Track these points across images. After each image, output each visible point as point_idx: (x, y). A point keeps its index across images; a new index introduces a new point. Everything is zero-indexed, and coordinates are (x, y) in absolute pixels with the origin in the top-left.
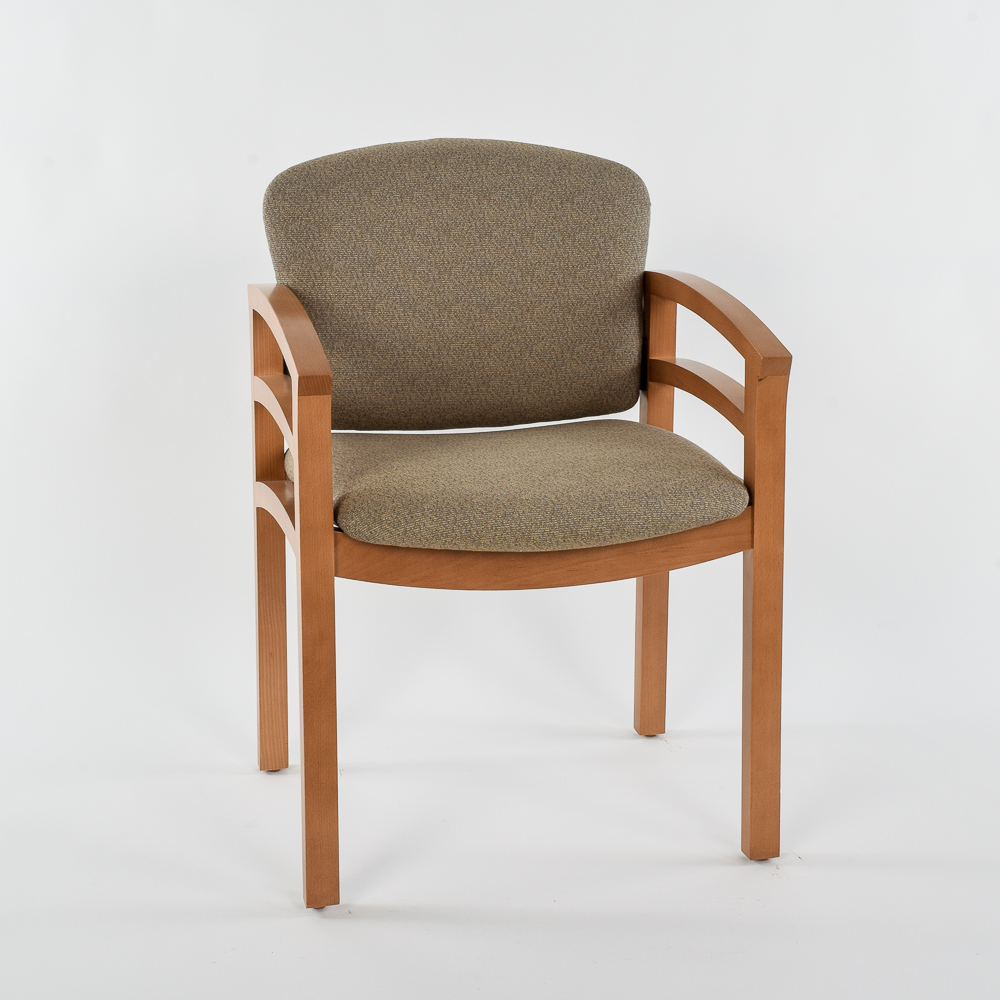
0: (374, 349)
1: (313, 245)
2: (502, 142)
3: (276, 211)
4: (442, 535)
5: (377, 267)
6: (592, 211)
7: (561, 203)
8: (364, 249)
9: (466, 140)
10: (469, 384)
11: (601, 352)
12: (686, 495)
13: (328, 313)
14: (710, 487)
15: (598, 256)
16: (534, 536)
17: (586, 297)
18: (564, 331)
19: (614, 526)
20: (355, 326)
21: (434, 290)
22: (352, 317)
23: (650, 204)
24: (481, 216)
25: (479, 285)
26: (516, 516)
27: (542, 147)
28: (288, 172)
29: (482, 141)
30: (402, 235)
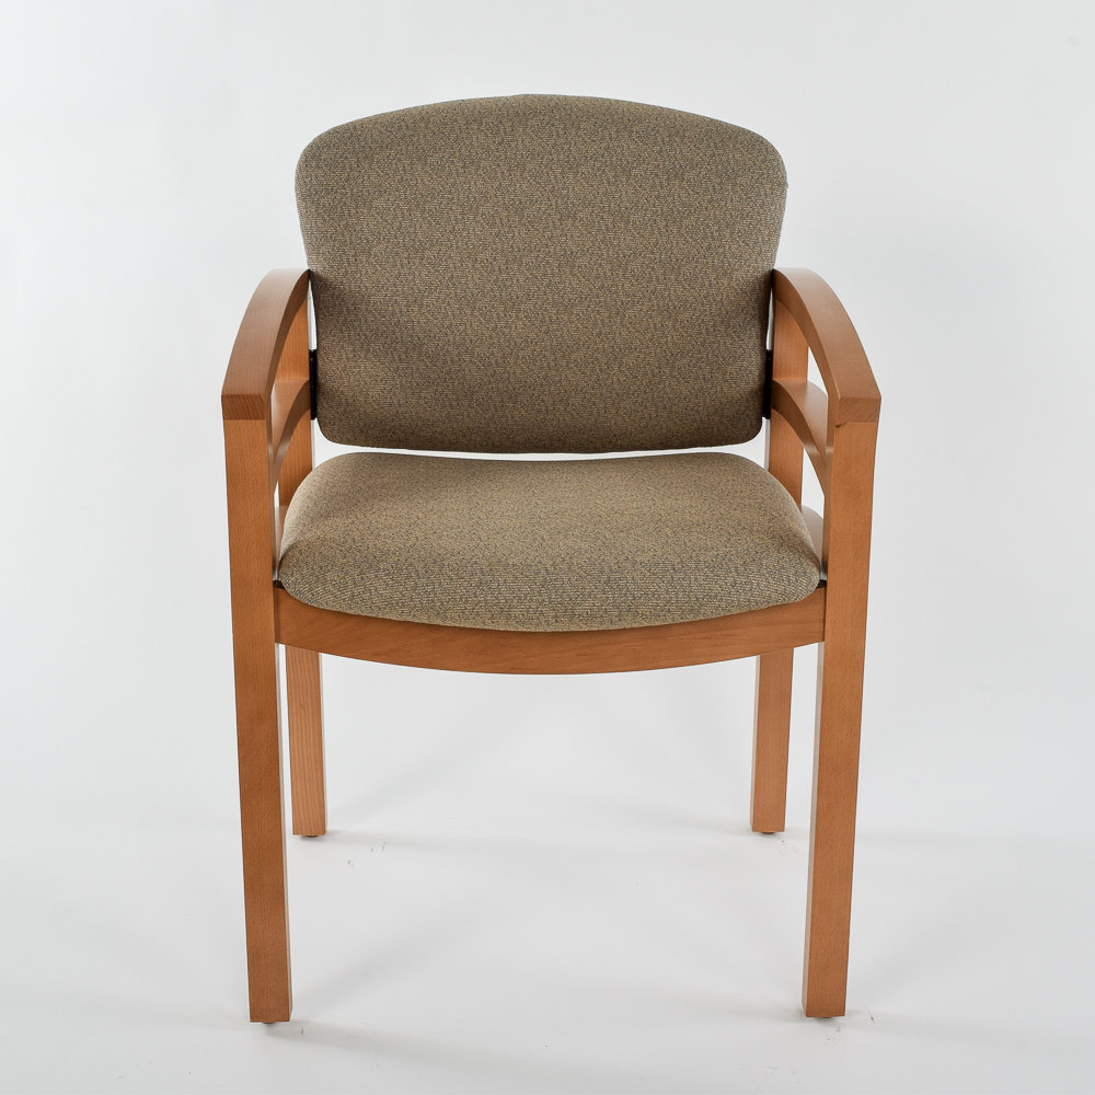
0: (420, 354)
1: (347, 223)
2: (603, 100)
3: (307, 180)
4: (397, 603)
5: (427, 253)
6: (706, 190)
7: (668, 179)
8: (411, 231)
9: (558, 97)
10: (542, 401)
11: (708, 369)
12: (728, 571)
13: (363, 307)
14: (764, 562)
15: (709, 248)
16: (516, 612)
17: (691, 299)
18: (663, 341)
19: (624, 607)
20: (396, 325)
21: (500, 283)
22: (393, 314)
23: (785, 184)
24: (565, 192)
25: (557, 279)
26: (494, 586)
27: (654, 108)
28: (328, 133)
29: (578, 98)
30: (462, 213)
